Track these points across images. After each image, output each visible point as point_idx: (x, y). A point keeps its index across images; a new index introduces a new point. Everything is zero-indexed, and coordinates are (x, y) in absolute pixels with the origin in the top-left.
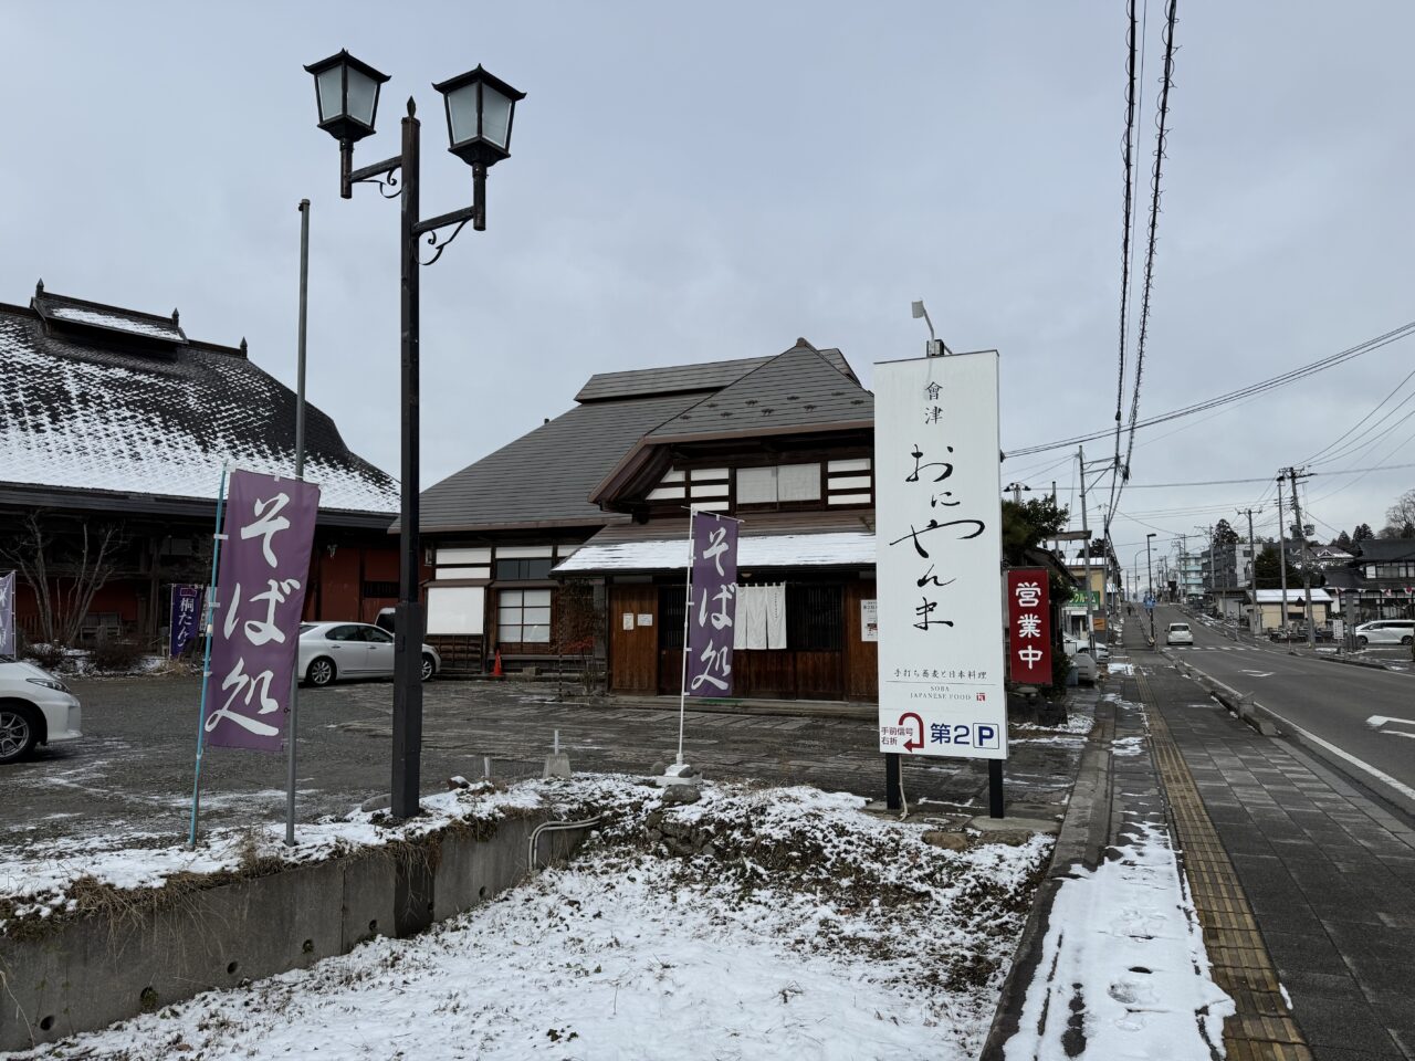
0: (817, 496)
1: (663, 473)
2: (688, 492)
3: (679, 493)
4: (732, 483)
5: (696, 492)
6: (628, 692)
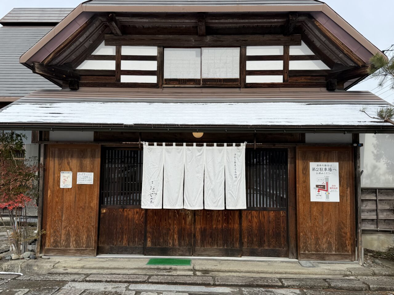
0: (237, 76)
1: (94, 46)
2: (118, 65)
3: (110, 65)
4: (160, 59)
5: (126, 65)
6: (64, 252)
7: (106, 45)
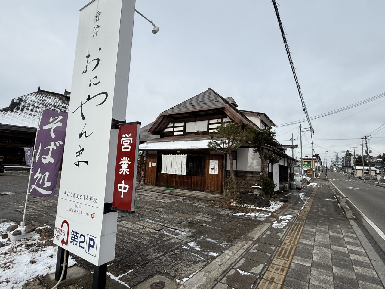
0: (206, 130)
1: (168, 124)
2: (174, 129)
3: (171, 130)
4: (185, 127)
6: (148, 185)
7: (171, 123)
